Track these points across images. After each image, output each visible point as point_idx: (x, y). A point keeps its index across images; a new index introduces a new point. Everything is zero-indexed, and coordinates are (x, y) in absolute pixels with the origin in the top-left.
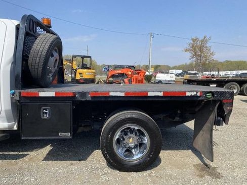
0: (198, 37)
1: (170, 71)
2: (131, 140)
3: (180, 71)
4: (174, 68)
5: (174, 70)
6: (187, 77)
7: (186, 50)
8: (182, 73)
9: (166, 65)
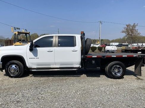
0: (130, 24)
1: (111, 43)
2: (116, 70)
3: (117, 44)
4: (113, 41)
5: (114, 43)
6: (124, 48)
7: (123, 32)
8: (119, 45)
9: (106, 39)
